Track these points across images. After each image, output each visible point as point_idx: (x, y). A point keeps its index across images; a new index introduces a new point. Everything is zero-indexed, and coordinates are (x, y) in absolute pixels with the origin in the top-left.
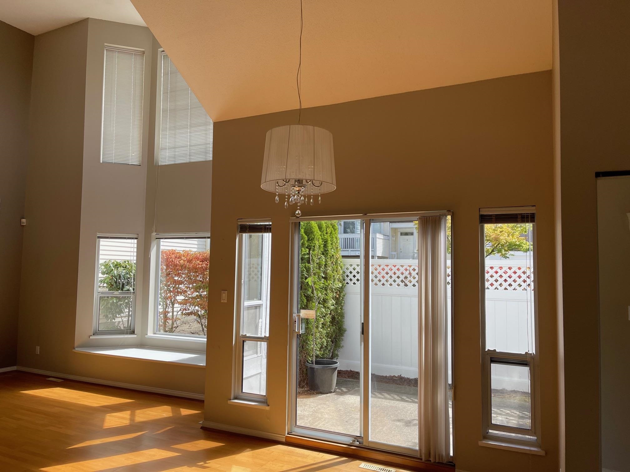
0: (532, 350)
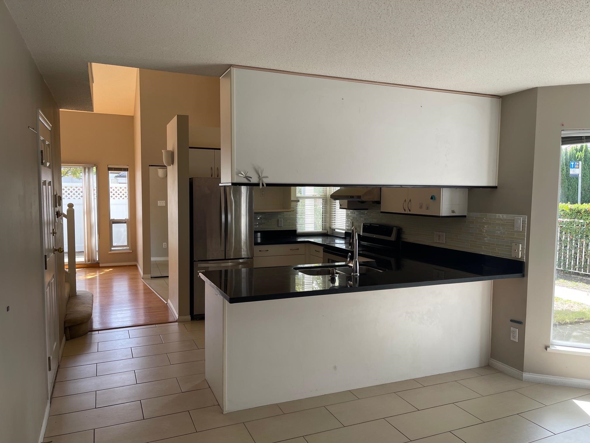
0: (127, 218)
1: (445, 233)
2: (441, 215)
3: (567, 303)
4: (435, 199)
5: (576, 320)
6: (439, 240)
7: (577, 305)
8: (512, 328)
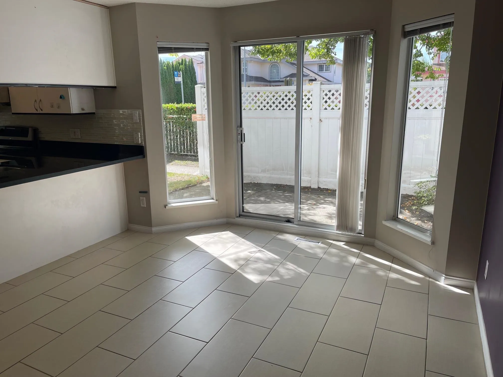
1: (79, 129)
2: (72, 113)
3: (180, 176)
4: (64, 98)
5: (186, 186)
6: (74, 136)
7: (186, 176)
8: (141, 198)
